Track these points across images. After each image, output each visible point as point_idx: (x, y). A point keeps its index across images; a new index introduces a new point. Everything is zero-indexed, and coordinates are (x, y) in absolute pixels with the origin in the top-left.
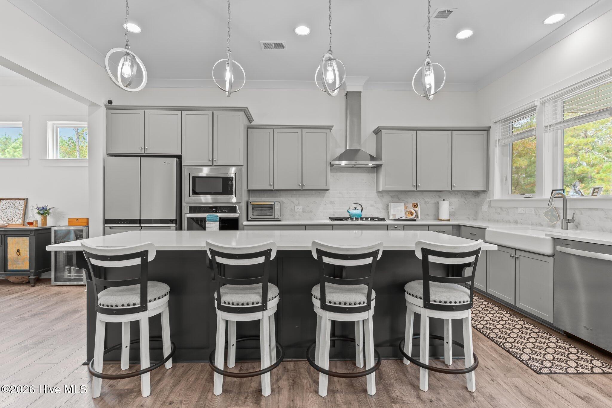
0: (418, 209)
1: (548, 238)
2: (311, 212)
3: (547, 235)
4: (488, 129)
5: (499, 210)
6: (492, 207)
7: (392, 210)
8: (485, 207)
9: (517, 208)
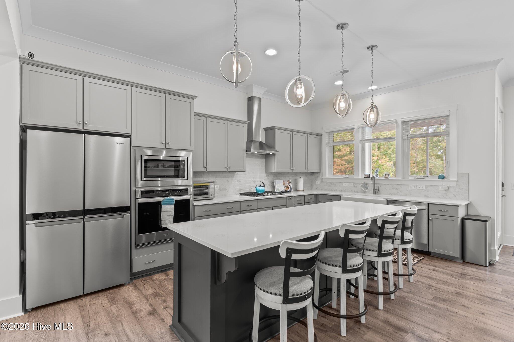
0: (291, 184)
1: (384, 200)
2: (225, 189)
3: (383, 198)
4: (320, 135)
5: (329, 184)
6: (323, 182)
7: (277, 185)
8: (318, 182)
9: (342, 183)
